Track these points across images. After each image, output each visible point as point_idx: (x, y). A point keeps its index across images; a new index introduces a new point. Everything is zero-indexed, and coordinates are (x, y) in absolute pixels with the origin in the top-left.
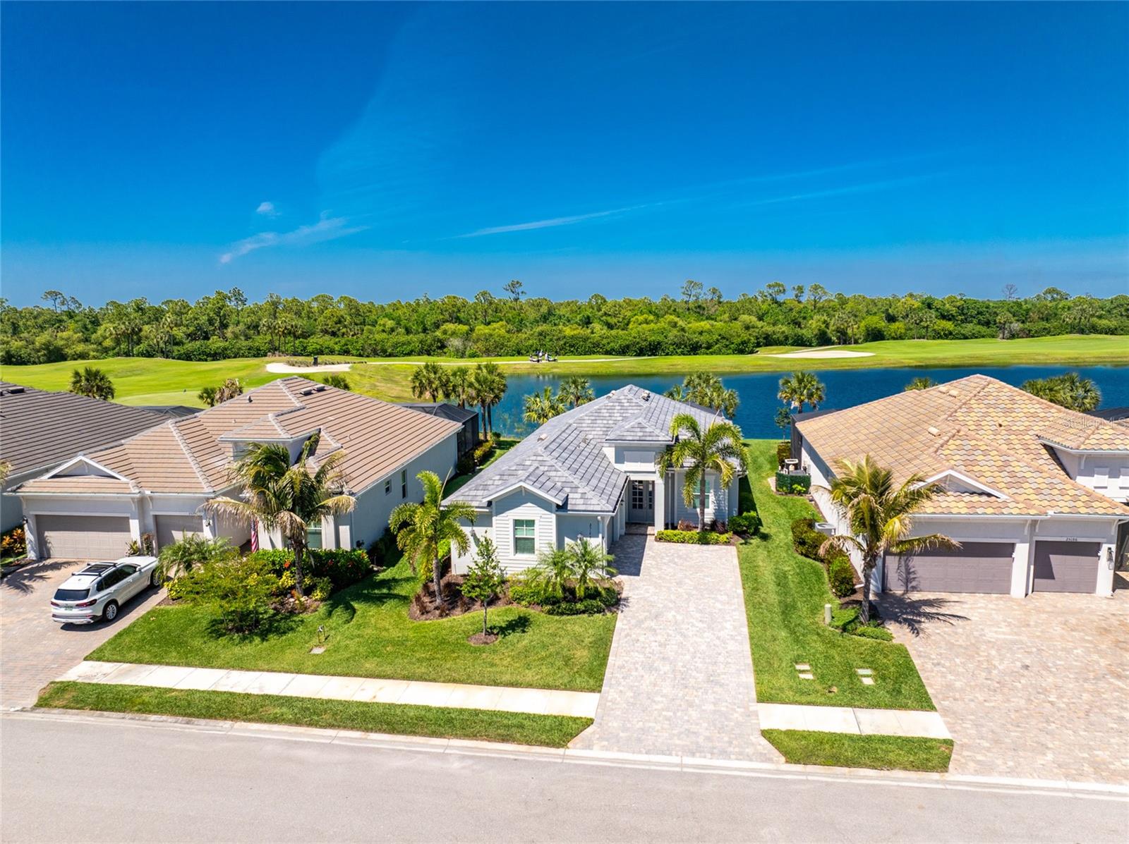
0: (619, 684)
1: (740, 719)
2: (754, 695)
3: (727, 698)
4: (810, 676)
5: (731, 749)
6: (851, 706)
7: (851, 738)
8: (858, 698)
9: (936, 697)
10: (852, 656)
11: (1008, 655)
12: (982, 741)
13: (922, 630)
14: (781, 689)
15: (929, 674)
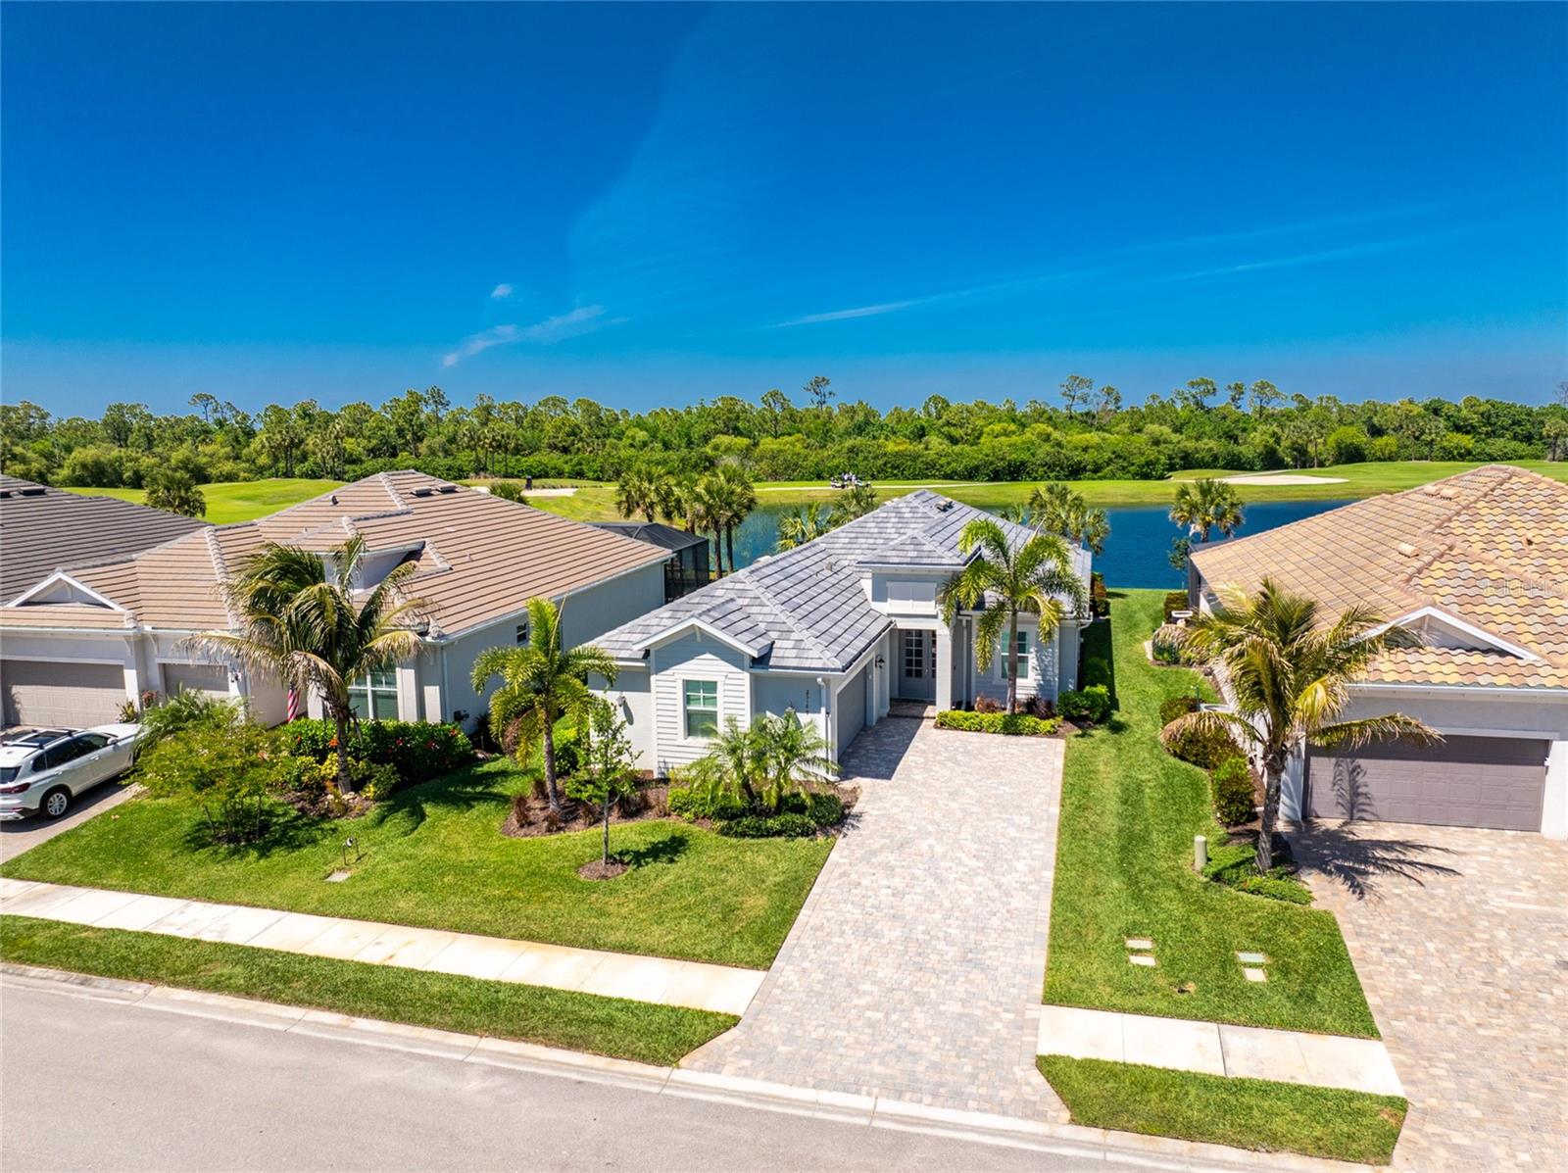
0: (804, 957)
1: (1004, 1032)
2: (1039, 989)
3: (990, 993)
4: (1148, 961)
5: (972, 1089)
6: (1215, 1021)
7: (1204, 1082)
8: (1232, 1005)
9: (1382, 1012)
10: (1233, 929)
11: (1531, 941)
12: (1466, 1105)
13: (1371, 887)
14: (1090, 982)
15: (1373, 967)
